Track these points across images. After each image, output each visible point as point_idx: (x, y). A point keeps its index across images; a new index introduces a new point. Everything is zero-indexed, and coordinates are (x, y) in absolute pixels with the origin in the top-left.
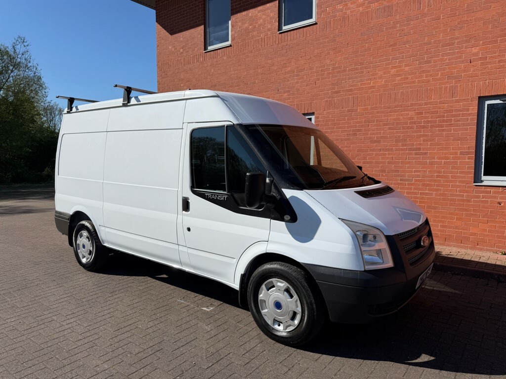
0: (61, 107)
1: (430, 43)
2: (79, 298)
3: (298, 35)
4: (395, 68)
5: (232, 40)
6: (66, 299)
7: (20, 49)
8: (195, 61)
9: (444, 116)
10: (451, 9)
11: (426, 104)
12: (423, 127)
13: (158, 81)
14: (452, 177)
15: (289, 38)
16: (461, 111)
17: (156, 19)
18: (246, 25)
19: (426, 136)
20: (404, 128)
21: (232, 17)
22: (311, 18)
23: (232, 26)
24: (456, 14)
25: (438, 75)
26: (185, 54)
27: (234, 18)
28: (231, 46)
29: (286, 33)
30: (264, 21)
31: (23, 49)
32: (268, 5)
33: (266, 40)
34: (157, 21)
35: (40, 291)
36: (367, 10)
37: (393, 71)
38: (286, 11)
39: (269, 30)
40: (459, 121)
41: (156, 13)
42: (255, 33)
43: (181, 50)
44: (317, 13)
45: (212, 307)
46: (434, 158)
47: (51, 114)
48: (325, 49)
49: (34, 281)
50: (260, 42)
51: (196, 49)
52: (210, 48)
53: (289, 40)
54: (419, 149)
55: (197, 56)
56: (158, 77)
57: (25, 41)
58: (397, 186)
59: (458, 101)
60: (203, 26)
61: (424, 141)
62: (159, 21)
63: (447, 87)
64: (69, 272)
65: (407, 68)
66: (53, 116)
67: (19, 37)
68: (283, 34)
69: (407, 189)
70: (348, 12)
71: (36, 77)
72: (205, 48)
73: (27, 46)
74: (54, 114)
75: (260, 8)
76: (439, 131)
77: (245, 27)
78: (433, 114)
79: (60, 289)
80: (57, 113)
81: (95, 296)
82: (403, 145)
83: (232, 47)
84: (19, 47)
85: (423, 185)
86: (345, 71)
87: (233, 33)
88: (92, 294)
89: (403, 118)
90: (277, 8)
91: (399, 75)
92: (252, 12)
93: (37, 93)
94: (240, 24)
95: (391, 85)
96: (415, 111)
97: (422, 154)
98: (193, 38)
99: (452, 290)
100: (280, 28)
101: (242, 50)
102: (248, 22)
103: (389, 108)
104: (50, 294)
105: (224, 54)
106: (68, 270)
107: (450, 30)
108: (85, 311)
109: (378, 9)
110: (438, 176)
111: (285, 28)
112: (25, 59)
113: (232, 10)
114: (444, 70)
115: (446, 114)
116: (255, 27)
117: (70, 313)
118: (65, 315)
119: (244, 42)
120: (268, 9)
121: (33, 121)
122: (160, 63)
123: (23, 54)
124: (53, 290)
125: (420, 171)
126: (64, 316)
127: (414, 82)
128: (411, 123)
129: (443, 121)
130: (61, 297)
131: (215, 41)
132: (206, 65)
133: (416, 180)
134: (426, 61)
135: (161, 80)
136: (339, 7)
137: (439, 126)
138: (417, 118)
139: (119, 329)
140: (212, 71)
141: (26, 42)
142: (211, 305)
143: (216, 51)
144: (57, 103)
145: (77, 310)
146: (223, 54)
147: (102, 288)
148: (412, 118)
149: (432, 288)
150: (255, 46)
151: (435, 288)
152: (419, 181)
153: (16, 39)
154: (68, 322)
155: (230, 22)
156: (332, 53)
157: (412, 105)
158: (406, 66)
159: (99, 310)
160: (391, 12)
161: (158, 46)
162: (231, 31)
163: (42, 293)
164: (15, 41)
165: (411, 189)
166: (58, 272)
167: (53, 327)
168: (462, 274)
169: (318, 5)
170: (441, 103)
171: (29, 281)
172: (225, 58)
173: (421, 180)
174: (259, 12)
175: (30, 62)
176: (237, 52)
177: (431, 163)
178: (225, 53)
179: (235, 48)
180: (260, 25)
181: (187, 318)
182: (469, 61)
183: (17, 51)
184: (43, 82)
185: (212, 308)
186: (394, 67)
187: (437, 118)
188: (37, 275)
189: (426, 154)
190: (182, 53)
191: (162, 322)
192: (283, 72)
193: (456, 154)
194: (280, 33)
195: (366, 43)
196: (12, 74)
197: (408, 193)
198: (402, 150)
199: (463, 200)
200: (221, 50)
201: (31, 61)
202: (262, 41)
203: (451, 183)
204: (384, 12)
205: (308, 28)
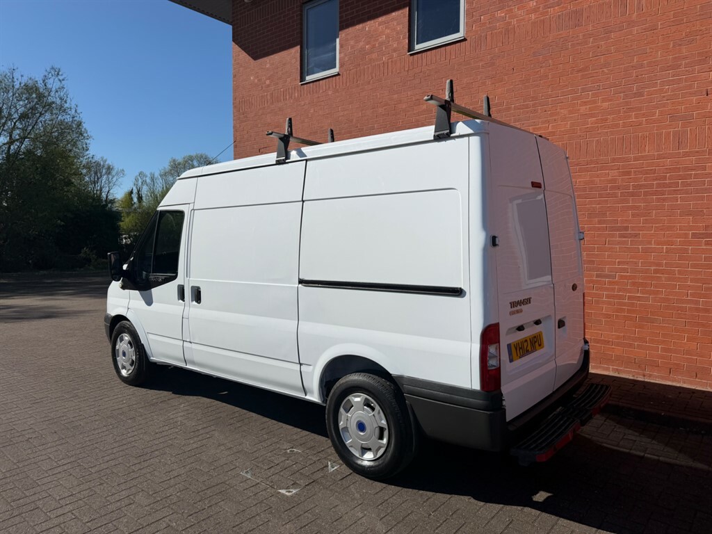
0: (111, 164)
1: (642, 66)
2: (86, 466)
3: (438, 57)
4: (586, 105)
5: (341, 66)
6: (65, 467)
7: (53, 84)
8: (288, 97)
9: (665, 178)
10: (674, 14)
11: (636, 159)
12: (633, 194)
13: (234, 127)
14: (680, 273)
15: (424, 61)
16: (692, 170)
17: (233, 37)
18: (361, 44)
19: (638, 208)
20: (601, 196)
21: (340, 33)
22: (458, 31)
23: (341, 46)
24: (683, 20)
25: (654, 114)
26: (272, 88)
27: (343, 34)
28: (338, 74)
29: (420, 55)
30: (388, 37)
31: (57, 85)
32: (394, 14)
33: (390, 64)
34: (233, 41)
35: (29, 451)
36: (542, 18)
37: (583, 109)
38: (420, 21)
39: (395, 50)
40: (690, 185)
41: (233, 29)
42: (374, 56)
43: (268, 82)
44: (467, 24)
45: (295, 488)
46: (650, 243)
47: (96, 173)
48: (479, 77)
49: (23, 433)
50: (382, 68)
51: (289, 80)
52: (309, 78)
53: (424, 64)
54: (626, 228)
55: (290, 91)
56: (234, 120)
57: (60, 73)
58: (591, 285)
59: (687, 154)
60: (299, 47)
61: (633, 215)
62: (236, 39)
63: (669, 133)
64: (81, 417)
65: (606, 104)
66: (99, 175)
67: (53, 68)
68: (415, 56)
69: (607, 289)
70: (514, 21)
71: (76, 122)
72: (302, 79)
73: (63, 80)
74: (101, 173)
75: (381, 19)
76: (658, 200)
77: (360, 46)
78: (647, 173)
79: (60, 447)
80: (104, 171)
81: (112, 463)
82: (600, 222)
83: (341, 77)
84: (51, 81)
85: (634, 284)
86: (508, 109)
87: (342, 55)
88: (108, 458)
89: (600, 180)
90: (407, 18)
91: (592, 116)
92: (370, 26)
93: (75, 145)
94: (352, 42)
95: (580, 129)
96: (618, 169)
97: (631, 236)
98: (284, 64)
99: (691, 463)
100: (410, 48)
101: (355, 79)
102: (363, 39)
103: (577, 165)
104: (44, 457)
105: (329, 87)
106: (81, 413)
107: (674, 46)
108: (92, 490)
109: (559, 16)
110: (656, 271)
111: (418, 47)
112: (61, 99)
113: (341, 22)
114: (664, 107)
115: (668, 174)
116: (374, 46)
117: (67, 495)
118: (58, 498)
119: (358, 69)
120: (393, 19)
121: (69, 183)
122: (237, 100)
123: (57, 91)
124: (49, 450)
125: (627, 263)
126: (55, 499)
127: (617, 126)
128: (612, 188)
129: (664, 185)
130: (60, 463)
131: (315, 69)
132: (303, 103)
133: (621, 277)
134: (635, 93)
135: (238, 125)
136: (500, 14)
137: (656, 193)
138: (622, 180)
139: (138, 530)
140: (312, 111)
141: (62, 75)
142: (295, 485)
143: (318, 83)
144: (104, 159)
145: (78, 489)
146: (327, 86)
147: (125, 447)
148: (614, 181)
149: (656, 457)
150: (374, 75)
151: (661, 458)
152: (625, 277)
153: (48, 70)
154: (60, 512)
155: (338, 40)
156: (488, 82)
157: (614, 160)
158: (604, 101)
159: (114, 491)
160: (580, 20)
161: (235, 76)
162: (340, 53)
163: (31, 456)
164: (46, 74)
165: (613, 290)
166: (65, 418)
167: (34, 521)
168: (703, 432)
169: (468, 13)
170: (659, 157)
171: (18, 432)
172: (330, 93)
173: (630, 276)
174: (379, 25)
175: (66, 102)
176: (348, 84)
177: (646, 251)
178: (331, 86)
179: (344, 78)
180: (381, 44)
181: (253, 508)
182: (705, 93)
183: (49, 86)
184: (85, 129)
185: (294, 491)
186: (585, 103)
187: (654, 180)
188: (32, 422)
189: (636, 235)
190: (269, 86)
191: (212, 516)
192: (415, 112)
193: (686, 235)
194: (411, 55)
195: (541, 67)
196: (41, 119)
197: (608, 296)
198: (599, 229)
199: (698, 310)
200: (324, 81)
201: (68, 101)
202: (383, 66)
203: (679, 282)
204: (569, 20)
205: (452, 46)
